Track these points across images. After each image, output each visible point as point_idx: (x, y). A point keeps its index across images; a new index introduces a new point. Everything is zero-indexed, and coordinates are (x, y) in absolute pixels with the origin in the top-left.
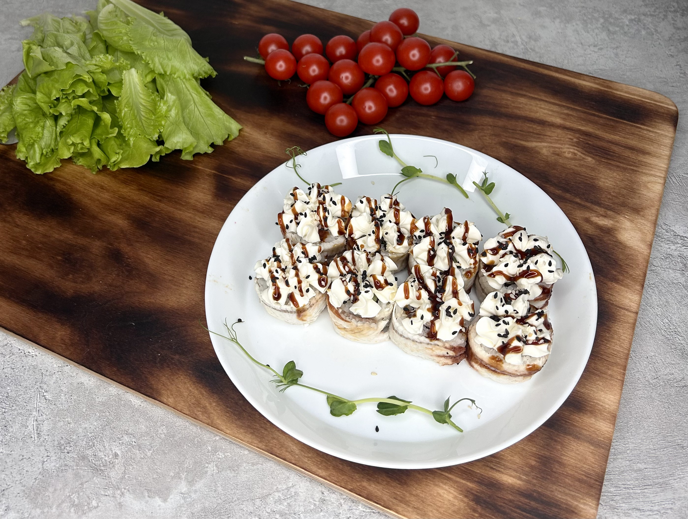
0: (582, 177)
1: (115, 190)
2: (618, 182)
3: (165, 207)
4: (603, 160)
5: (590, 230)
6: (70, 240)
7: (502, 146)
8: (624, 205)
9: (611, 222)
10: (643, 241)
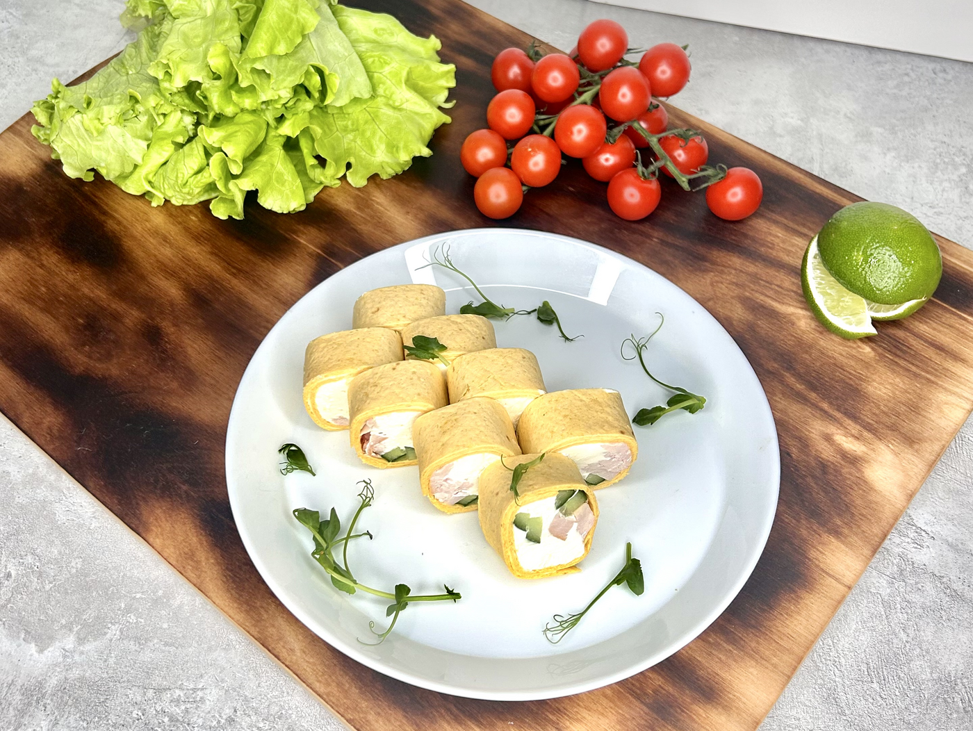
0: (845, 373)
1: (181, 246)
2: (897, 393)
3: (239, 285)
4: (888, 356)
5: (827, 453)
6: (102, 301)
7: (741, 303)
8: (894, 428)
9: (863, 448)
10: (903, 487)
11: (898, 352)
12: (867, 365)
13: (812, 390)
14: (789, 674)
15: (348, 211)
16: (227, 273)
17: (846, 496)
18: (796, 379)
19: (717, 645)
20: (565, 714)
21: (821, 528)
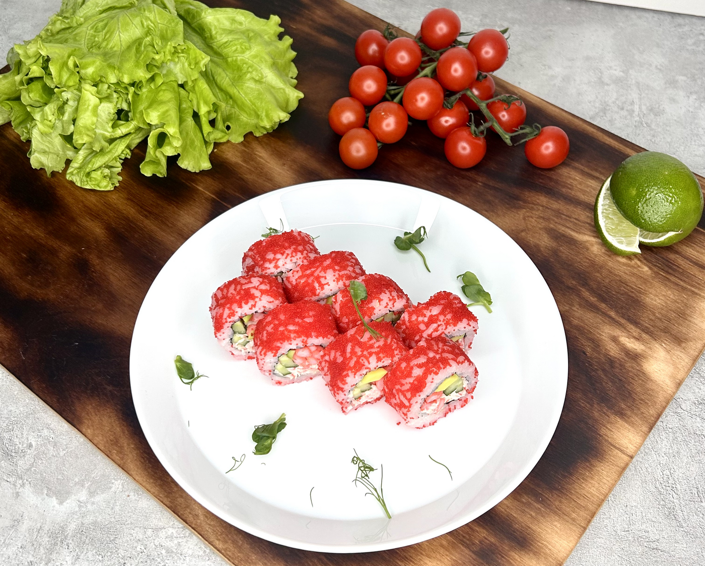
0: (628, 287)
2: (669, 303)
3: (149, 225)
4: (662, 273)
5: (613, 350)
6: (41, 239)
7: (548, 234)
8: (666, 331)
9: (643, 347)
10: (673, 377)
11: (670, 271)
12: (645, 281)
13: (602, 301)
14: (585, 526)
15: (237, 163)
16: (140, 215)
17: (629, 385)
18: (589, 293)
19: (528, 505)
20: (411, 561)
21: (609, 411)
